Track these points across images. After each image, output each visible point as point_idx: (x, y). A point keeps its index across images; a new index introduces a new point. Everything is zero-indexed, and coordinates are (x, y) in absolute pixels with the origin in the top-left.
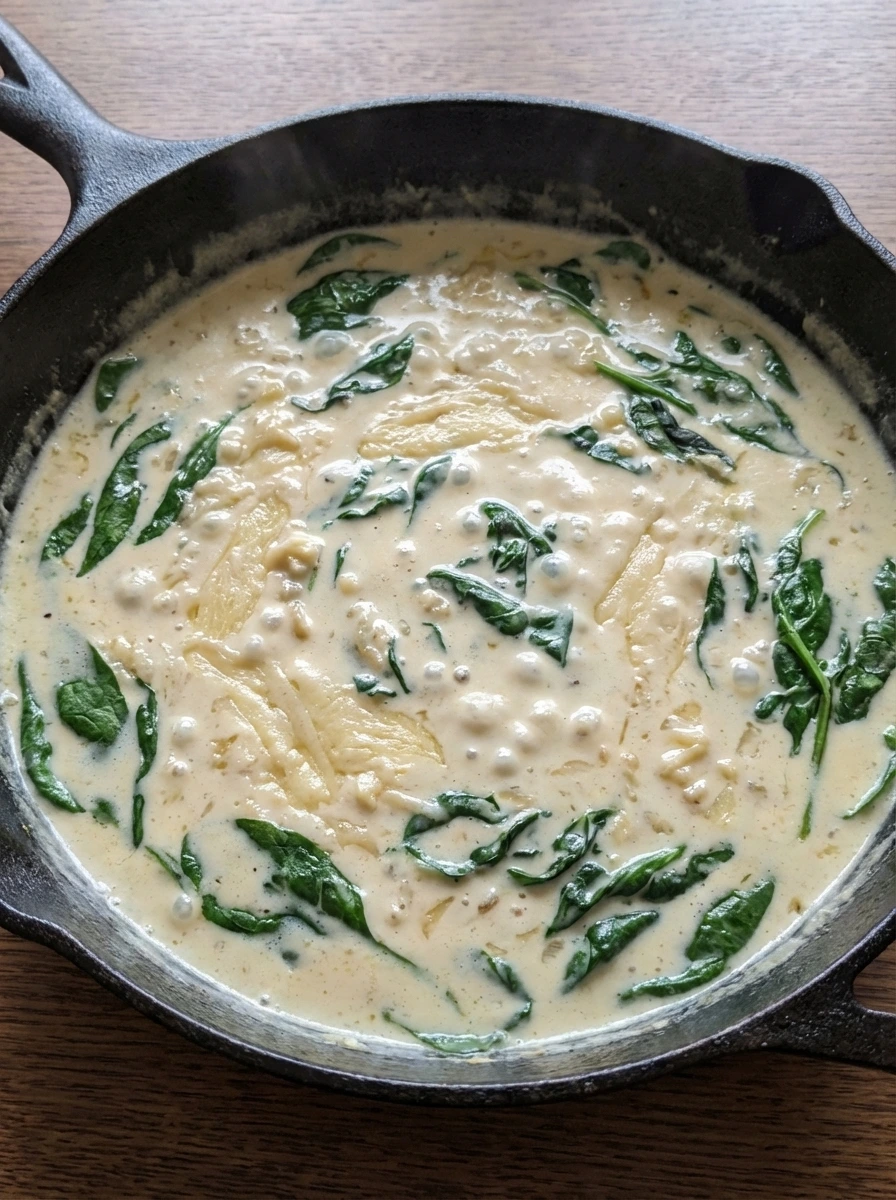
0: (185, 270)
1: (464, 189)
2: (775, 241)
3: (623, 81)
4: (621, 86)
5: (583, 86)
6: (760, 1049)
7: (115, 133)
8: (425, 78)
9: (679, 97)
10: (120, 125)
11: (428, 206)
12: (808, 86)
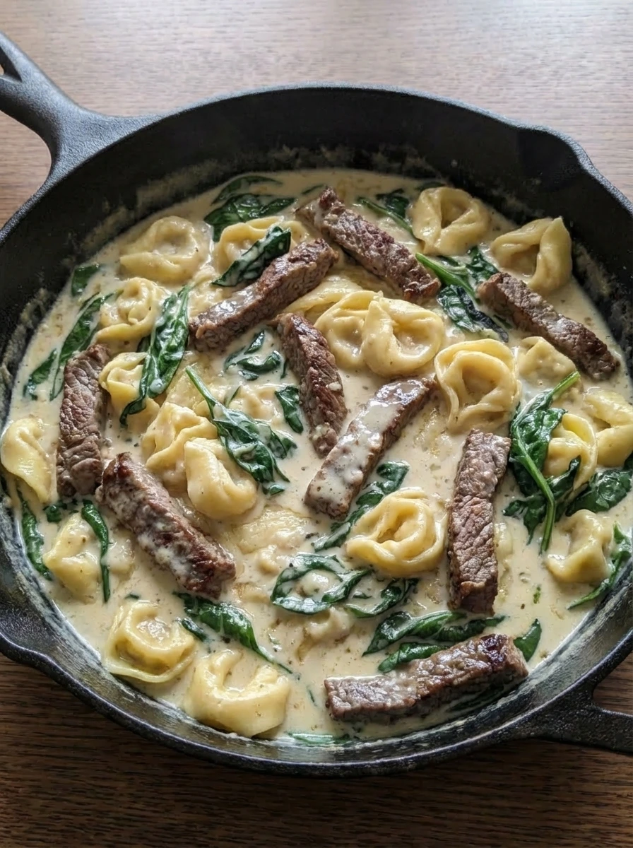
0: (131, 205)
1: (324, 149)
2: (538, 182)
3: (439, 74)
4: (437, 78)
5: (412, 79)
6: (529, 737)
7: (81, 112)
8: (300, 73)
9: (477, 86)
10: (86, 106)
11: (299, 161)
12: (568, 78)
